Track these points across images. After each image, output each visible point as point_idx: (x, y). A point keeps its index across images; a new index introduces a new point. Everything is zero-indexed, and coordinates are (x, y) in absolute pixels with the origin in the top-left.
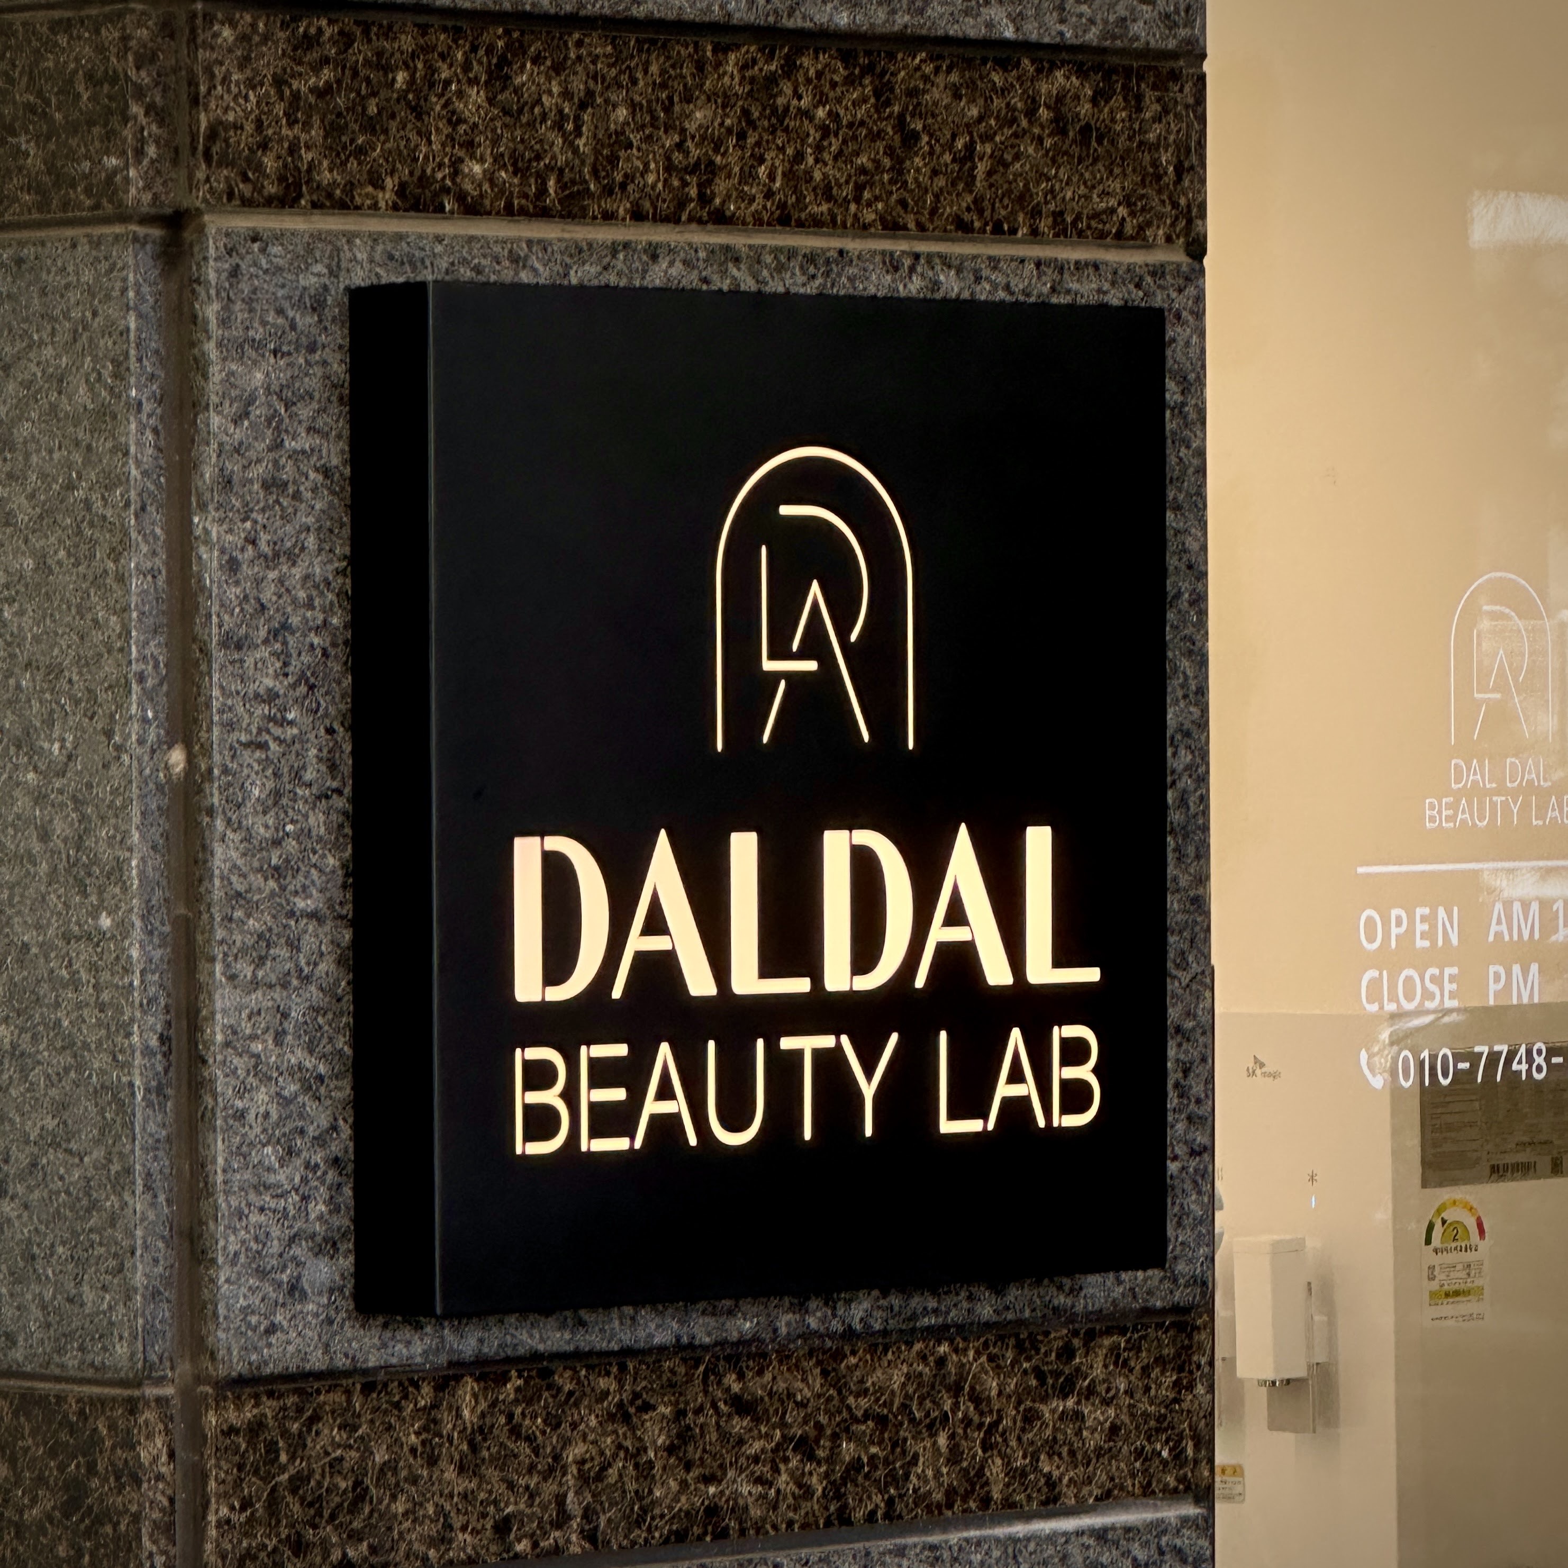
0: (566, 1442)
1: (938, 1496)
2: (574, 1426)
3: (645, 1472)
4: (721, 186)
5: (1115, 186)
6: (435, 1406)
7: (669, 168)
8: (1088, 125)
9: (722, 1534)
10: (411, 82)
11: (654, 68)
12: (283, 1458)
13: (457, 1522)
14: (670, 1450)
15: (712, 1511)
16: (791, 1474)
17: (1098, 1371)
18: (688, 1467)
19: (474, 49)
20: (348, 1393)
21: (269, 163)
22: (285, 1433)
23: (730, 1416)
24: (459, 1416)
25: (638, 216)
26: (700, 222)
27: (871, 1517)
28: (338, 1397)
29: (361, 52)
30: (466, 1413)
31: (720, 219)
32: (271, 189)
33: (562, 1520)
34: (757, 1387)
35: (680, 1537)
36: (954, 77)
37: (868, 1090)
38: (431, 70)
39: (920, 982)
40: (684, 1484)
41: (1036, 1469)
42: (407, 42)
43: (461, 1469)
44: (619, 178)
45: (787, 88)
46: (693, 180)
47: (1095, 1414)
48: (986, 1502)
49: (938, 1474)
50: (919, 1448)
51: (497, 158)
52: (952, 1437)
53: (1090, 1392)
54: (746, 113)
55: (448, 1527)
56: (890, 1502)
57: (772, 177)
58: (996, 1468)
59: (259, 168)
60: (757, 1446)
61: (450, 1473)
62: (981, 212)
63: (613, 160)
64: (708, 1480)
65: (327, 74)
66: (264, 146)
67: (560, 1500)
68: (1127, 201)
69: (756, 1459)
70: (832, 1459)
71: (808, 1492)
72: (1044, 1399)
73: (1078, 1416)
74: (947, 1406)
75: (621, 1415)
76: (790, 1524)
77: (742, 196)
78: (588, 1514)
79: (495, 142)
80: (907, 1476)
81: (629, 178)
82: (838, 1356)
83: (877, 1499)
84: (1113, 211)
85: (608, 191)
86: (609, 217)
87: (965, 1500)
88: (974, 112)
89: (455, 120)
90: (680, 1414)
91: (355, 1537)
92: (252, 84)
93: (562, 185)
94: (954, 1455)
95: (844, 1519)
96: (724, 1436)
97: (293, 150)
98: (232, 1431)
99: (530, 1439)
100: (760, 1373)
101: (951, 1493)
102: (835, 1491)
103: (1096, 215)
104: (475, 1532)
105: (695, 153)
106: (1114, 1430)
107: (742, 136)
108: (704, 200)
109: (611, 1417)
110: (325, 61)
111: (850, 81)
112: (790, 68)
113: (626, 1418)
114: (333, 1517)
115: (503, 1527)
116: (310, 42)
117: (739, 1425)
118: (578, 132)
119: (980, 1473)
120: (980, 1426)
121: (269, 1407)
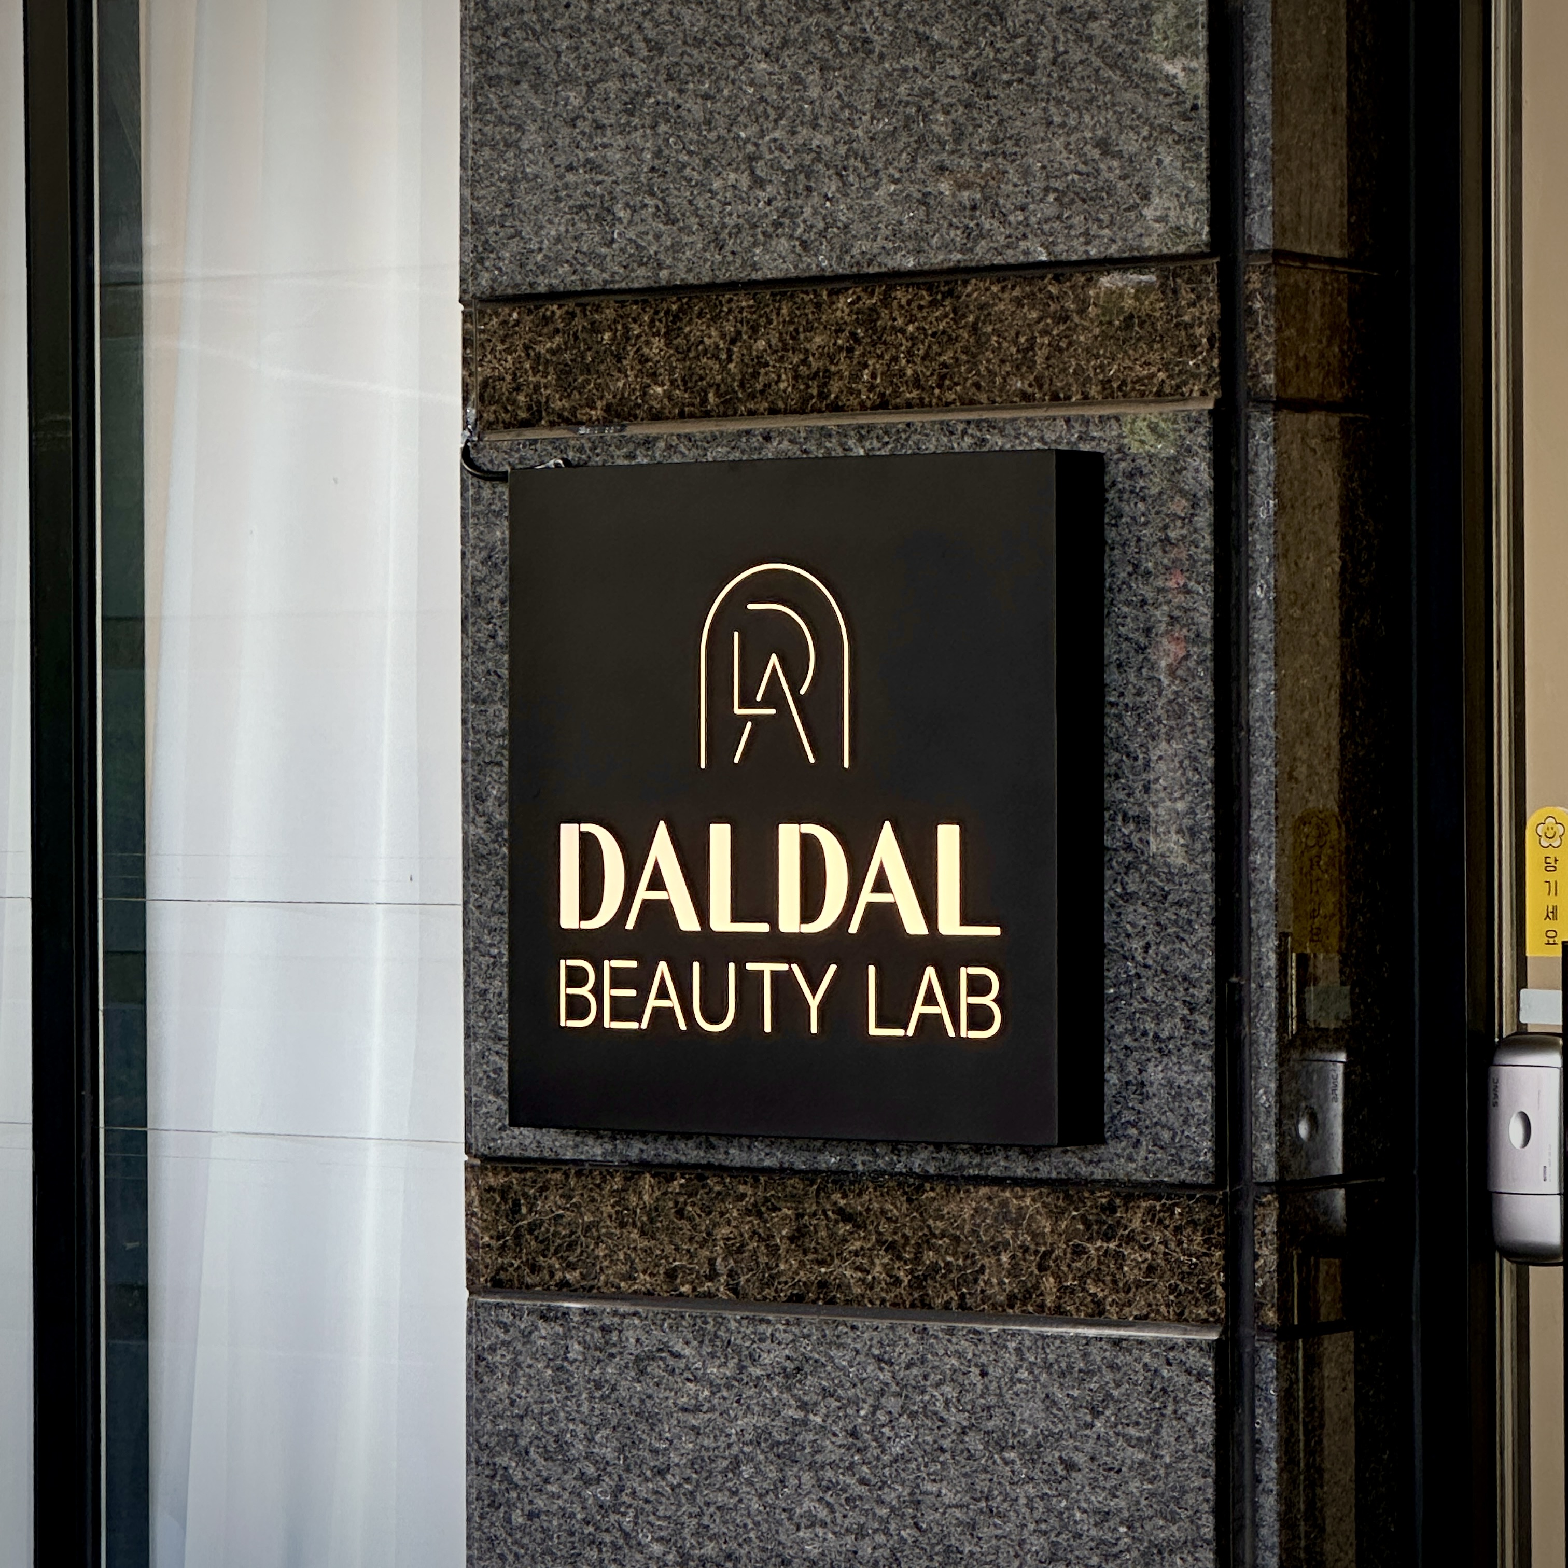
0: (715, 1225)
1: (1002, 1298)
2: (722, 1214)
3: (773, 1251)
4: (835, 387)
5: (1154, 357)
6: (624, 1190)
7: (796, 377)
8: (1131, 316)
9: (832, 1301)
10: (614, 339)
11: (784, 311)
12: (524, 1210)
13: (640, 1267)
14: (792, 1239)
15: (823, 1285)
16: (884, 1266)
17: (1136, 1224)
18: (805, 1253)
19: (657, 313)
20: (566, 1175)
21: (521, 398)
22: (525, 1195)
23: (837, 1222)
24: (640, 1198)
25: (773, 411)
26: (820, 411)
27: (947, 1306)
28: (558, 1176)
29: (579, 323)
30: (646, 1197)
31: (836, 408)
32: (523, 415)
33: (713, 1275)
34: (857, 1205)
35: (797, 1299)
36: (1017, 292)
37: (814, 1003)
38: (627, 329)
39: (853, 928)
40: (802, 1264)
41: (1084, 1290)
42: (610, 313)
43: (643, 1233)
44: (759, 387)
45: (884, 313)
46: (814, 384)
47: (1133, 1255)
48: (1041, 1307)
49: (1001, 1283)
50: (986, 1261)
51: (672, 382)
52: (1013, 1257)
53: (1129, 1239)
54: (853, 335)
55: (633, 1268)
56: (962, 1297)
57: (873, 376)
58: (1049, 1283)
59: (514, 402)
60: (858, 1244)
61: (635, 1235)
62: (1040, 387)
63: (756, 375)
64: (821, 1263)
65: (558, 339)
66: (518, 389)
67: (712, 1262)
68: (1166, 366)
69: (856, 1254)
70: (917, 1259)
71: (897, 1282)
72: (1090, 1240)
73: (1119, 1257)
74: (1008, 1235)
75: (755, 1211)
76: (883, 1301)
77: (851, 391)
78: (731, 1274)
79: (672, 370)
80: (976, 1281)
81: (767, 386)
82: (920, 1189)
83: (952, 1293)
84: (1153, 376)
85: (752, 396)
86: (752, 413)
87: (1024, 1304)
88: (1034, 315)
89: (644, 360)
90: (799, 1216)
91: (571, 1267)
92: (508, 351)
93: (718, 395)
94: (1014, 1271)
95: (924, 1304)
96: (832, 1235)
97: (537, 388)
98: (491, 1189)
99: (690, 1219)
100: (860, 1194)
101: (1012, 1300)
102: (918, 1283)
103: (1139, 380)
104: (652, 1275)
105: (815, 365)
106: (1151, 1270)
107: (850, 350)
108: (822, 396)
109: (748, 1212)
110: (557, 331)
111: (934, 304)
112: (886, 301)
113: (760, 1214)
114: (556, 1252)
115: (671, 1275)
116: (546, 320)
117: (844, 1228)
118: (730, 360)
119: (1036, 1286)
120: (1036, 1252)
121: (514, 1177)
